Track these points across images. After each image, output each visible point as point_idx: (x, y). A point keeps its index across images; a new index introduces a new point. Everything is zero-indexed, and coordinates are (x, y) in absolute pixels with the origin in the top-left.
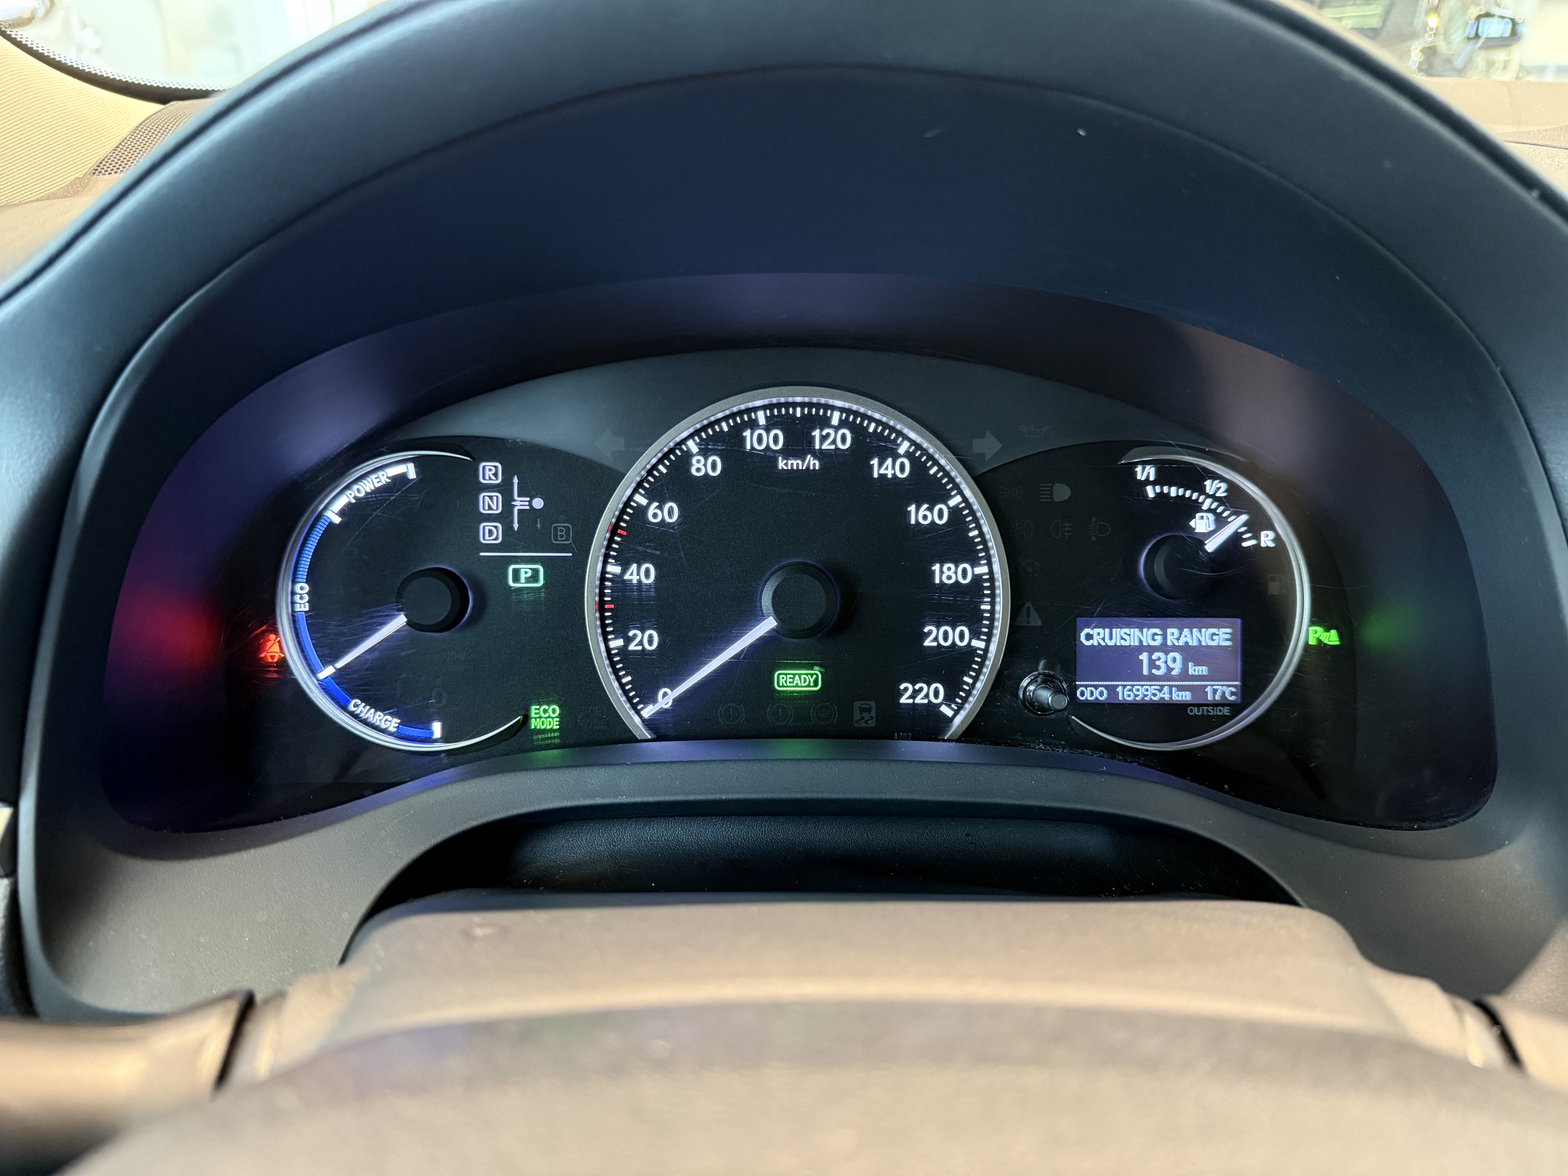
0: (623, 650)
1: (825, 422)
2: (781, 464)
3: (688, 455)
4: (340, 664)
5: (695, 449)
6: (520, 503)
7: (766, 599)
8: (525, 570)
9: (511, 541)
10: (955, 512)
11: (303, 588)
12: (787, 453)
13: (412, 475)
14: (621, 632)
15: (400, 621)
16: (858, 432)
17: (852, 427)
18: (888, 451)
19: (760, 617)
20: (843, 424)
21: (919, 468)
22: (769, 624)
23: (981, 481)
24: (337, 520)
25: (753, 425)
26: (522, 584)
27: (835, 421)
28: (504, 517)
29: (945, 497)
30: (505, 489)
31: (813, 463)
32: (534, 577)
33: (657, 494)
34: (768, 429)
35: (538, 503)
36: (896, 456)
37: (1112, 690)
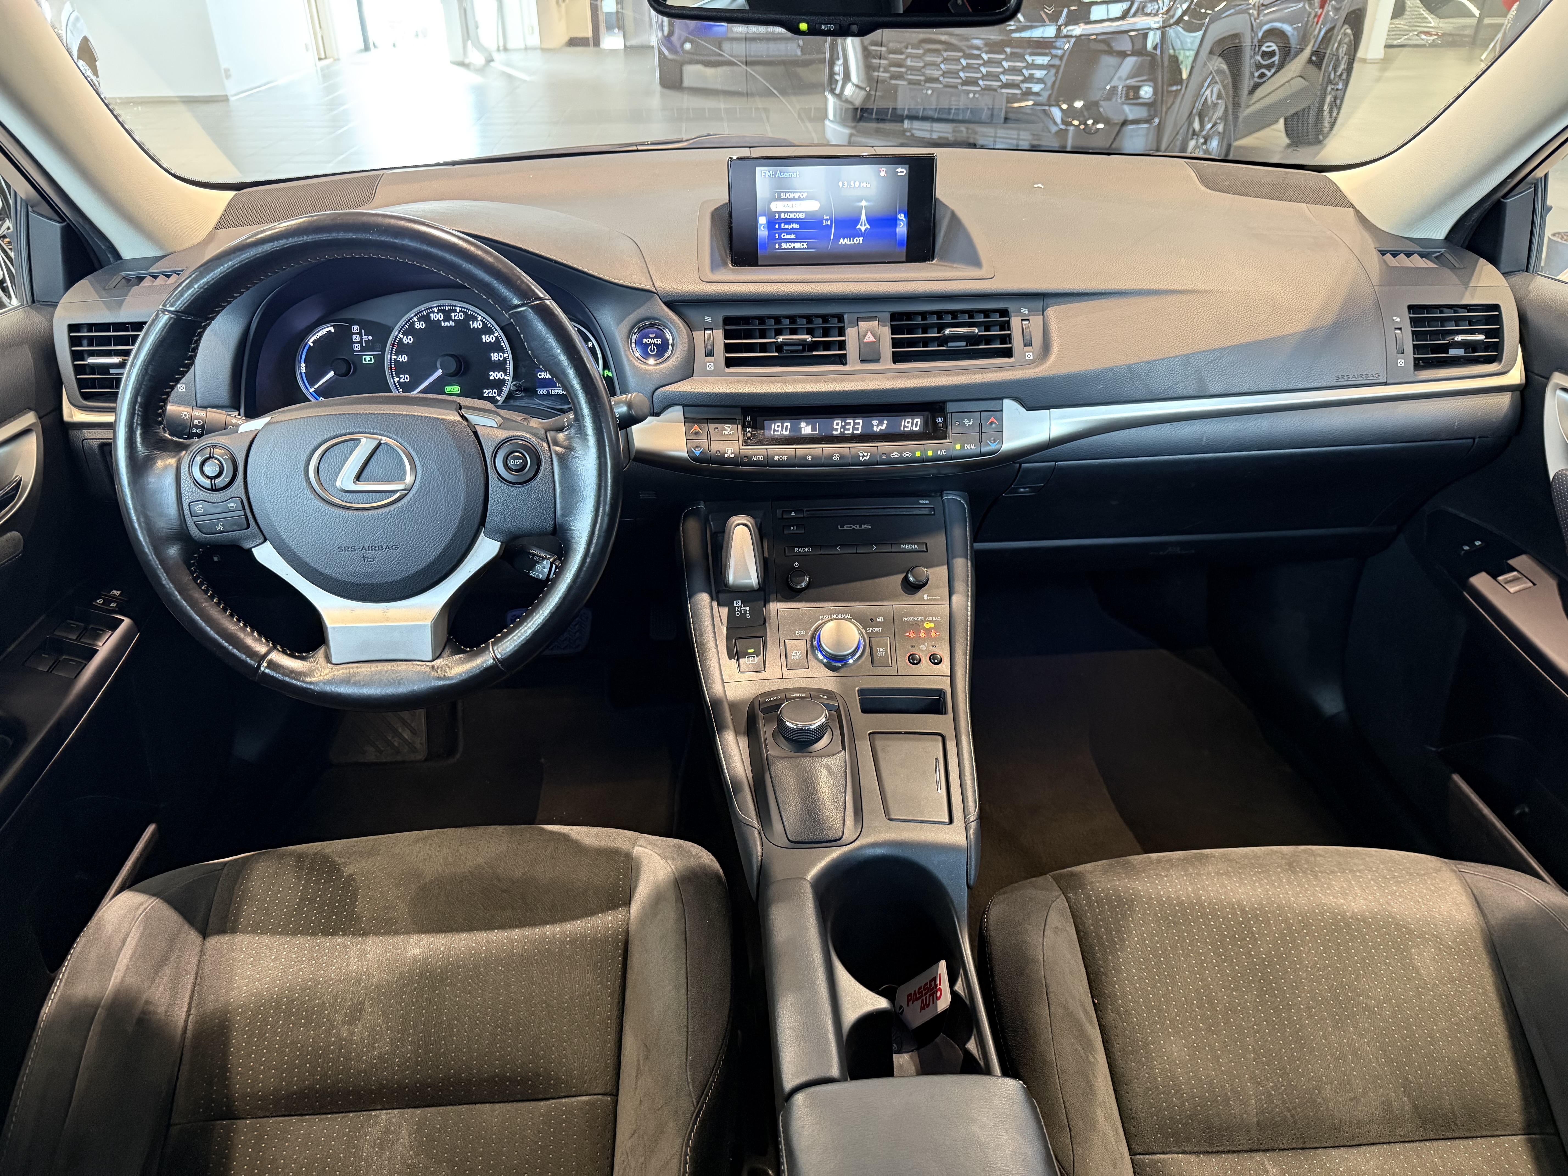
0: (398, 382)
1: (455, 311)
2: (443, 324)
3: (414, 322)
4: (316, 387)
5: (416, 320)
6: (365, 338)
7: (438, 365)
8: (368, 358)
9: (363, 349)
10: (497, 338)
11: (303, 365)
12: (444, 320)
13: (333, 331)
14: (398, 376)
15: (332, 373)
16: (465, 314)
17: (463, 312)
18: (474, 319)
19: (437, 369)
20: (461, 311)
21: (485, 324)
22: (439, 372)
23: (502, 329)
24: (312, 345)
25: (433, 312)
26: (367, 362)
27: (458, 311)
28: (361, 342)
29: (493, 333)
30: (360, 333)
31: (453, 324)
32: (371, 360)
33: (406, 334)
34: (437, 313)
35: (370, 338)
36: (477, 321)
37: (548, 391)
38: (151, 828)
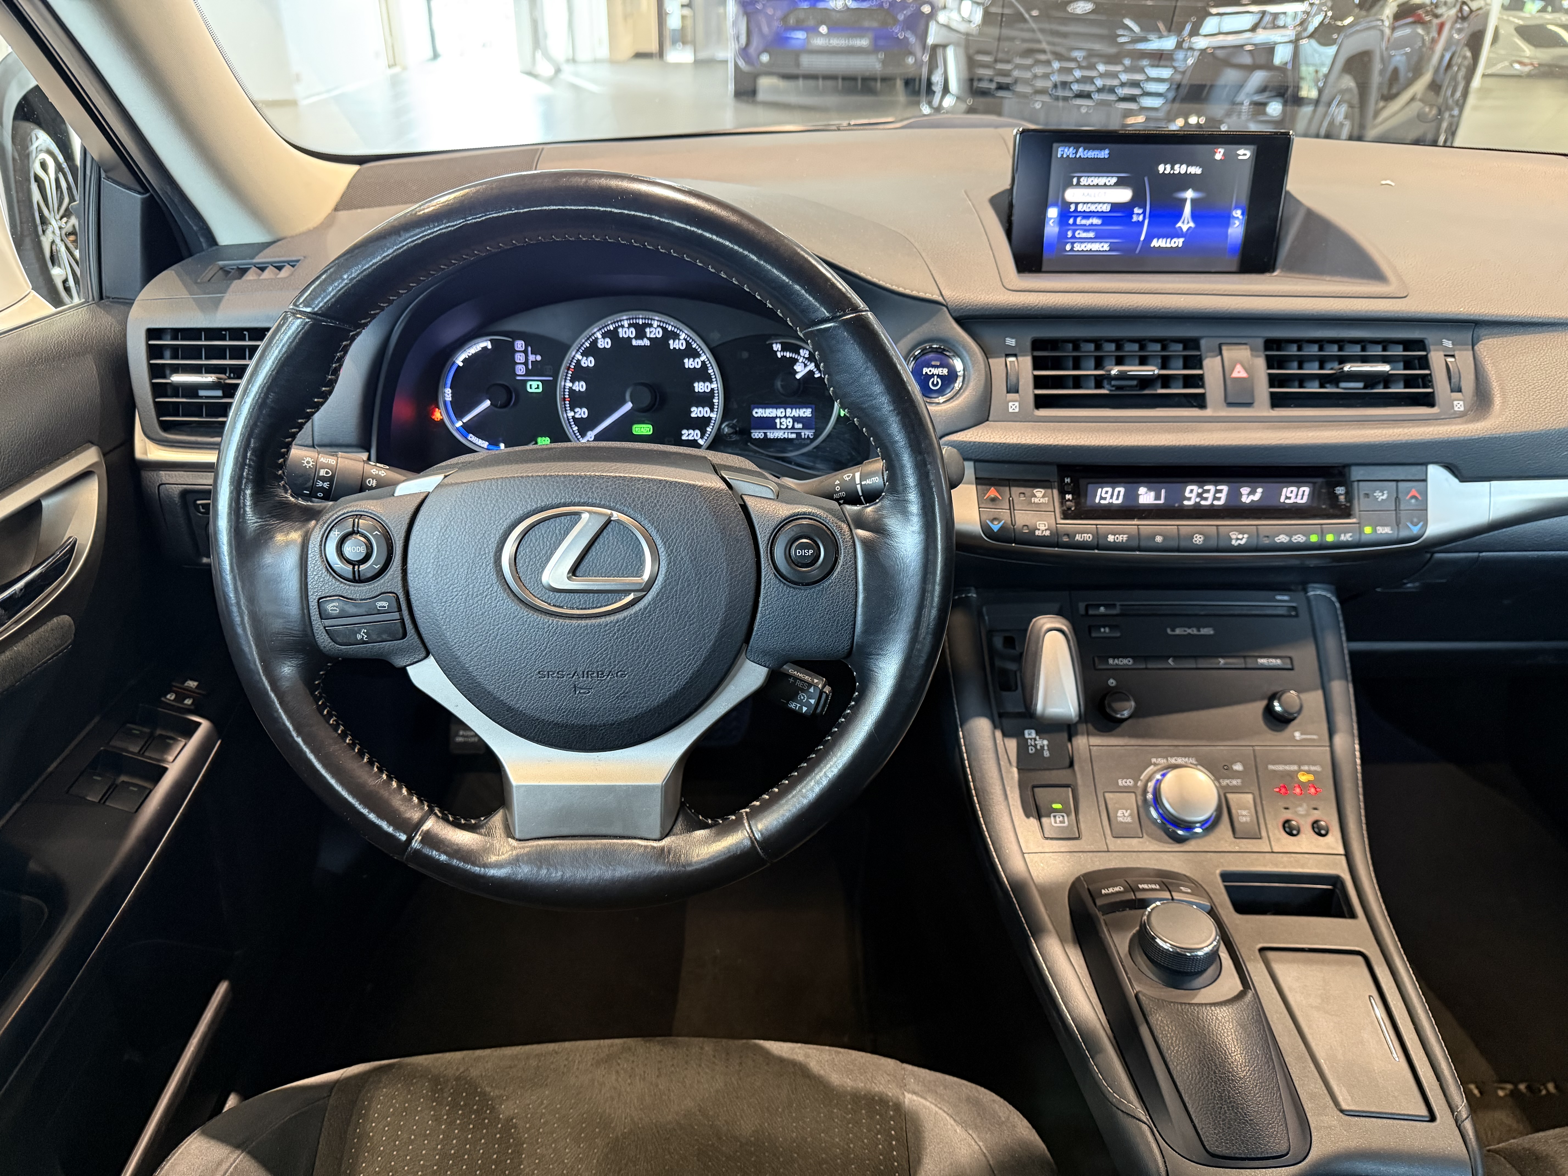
0: (573, 417)
1: (651, 325)
2: (634, 343)
3: (597, 339)
4: (465, 420)
5: (600, 336)
6: (532, 358)
7: (628, 397)
8: (535, 384)
9: (529, 373)
10: (703, 362)
11: (448, 392)
12: (636, 338)
13: (490, 347)
14: (572, 409)
15: (487, 403)
16: (664, 330)
17: (662, 328)
18: (676, 336)
19: (624, 402)
20: (659, 326)
21: (688, 344)
22: (628, 406)
23: (713, 351)
24: (461, 364)
25: (623, 326)
26: (533, 390)
27: (655, 326)
28: (526, 364)
29: (699, 356)
30: (525, 352)
31: (647, 342)
32: (538, 388)
33: (585, 354)
34: (628, 328)
35: (539, 358)
36: (679, 339)
37: (765, 434)
38: (222, 988)
